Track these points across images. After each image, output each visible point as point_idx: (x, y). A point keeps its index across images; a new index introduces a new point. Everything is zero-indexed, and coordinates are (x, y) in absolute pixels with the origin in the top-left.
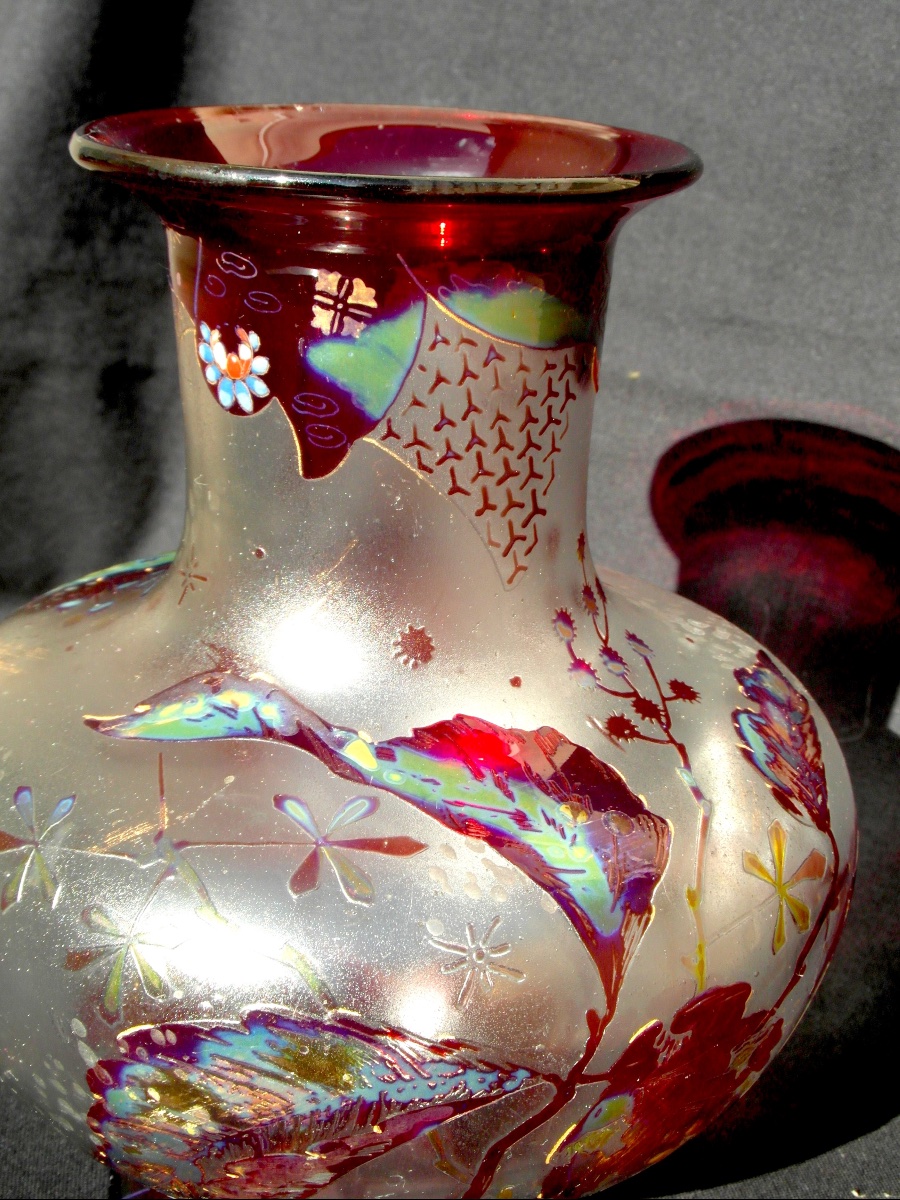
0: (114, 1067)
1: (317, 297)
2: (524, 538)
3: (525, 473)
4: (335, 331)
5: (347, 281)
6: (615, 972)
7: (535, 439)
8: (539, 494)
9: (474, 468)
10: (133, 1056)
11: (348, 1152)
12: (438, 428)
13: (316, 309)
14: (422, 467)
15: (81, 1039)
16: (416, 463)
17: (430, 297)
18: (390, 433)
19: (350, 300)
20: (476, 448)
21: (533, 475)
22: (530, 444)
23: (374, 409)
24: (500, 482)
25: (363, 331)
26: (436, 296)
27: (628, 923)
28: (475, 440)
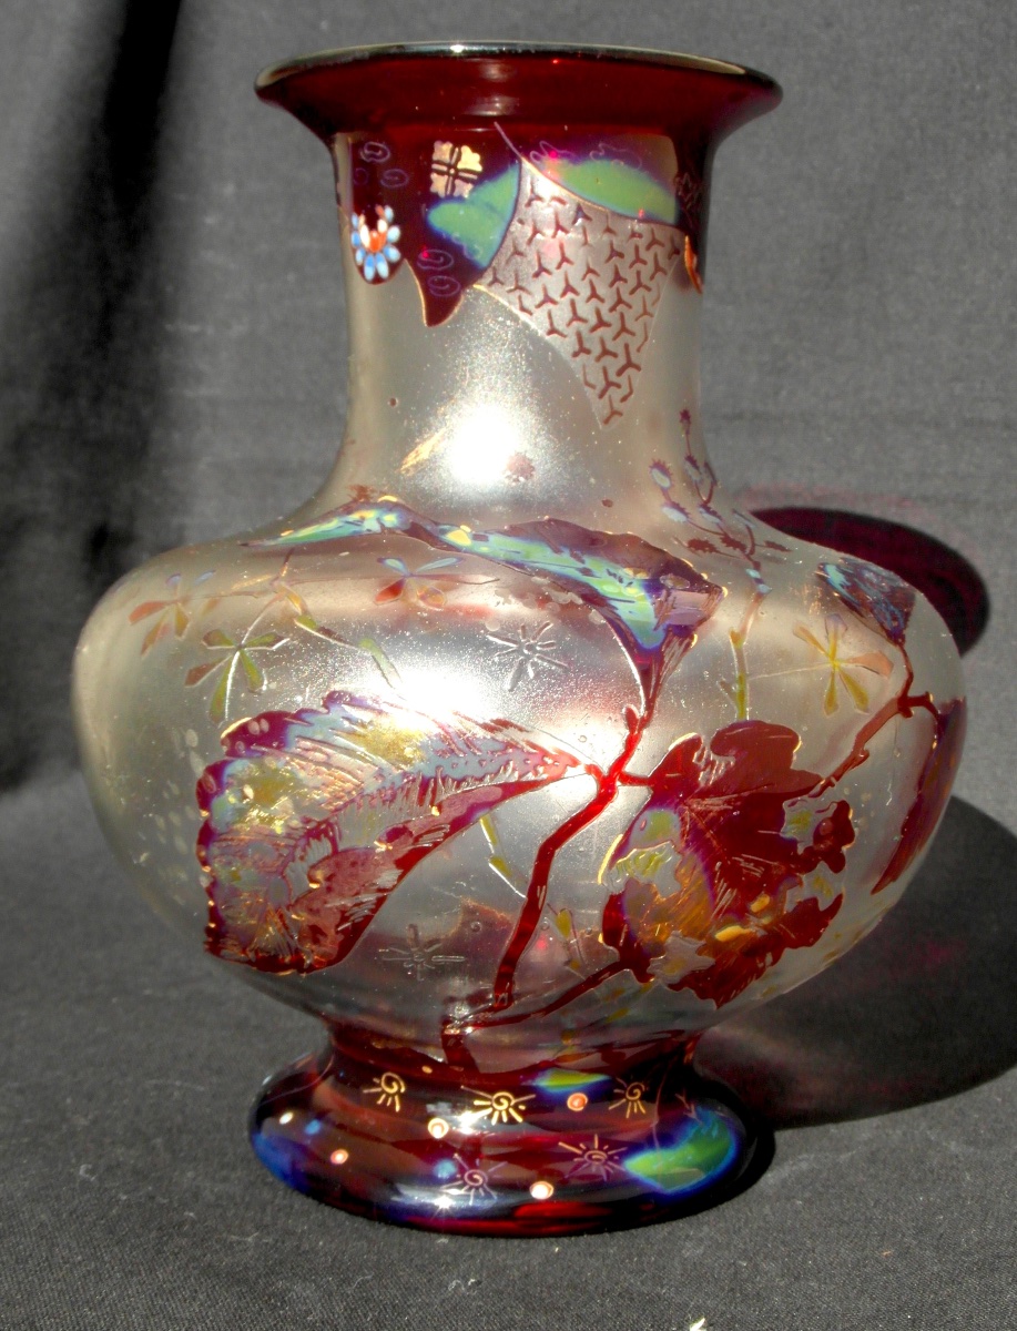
0: (216, 770)
1: (435, 166)
2: (618, 386)
3: (616, 326)
4: (448, 193)
5: (457, 149)
6: (654, 679)
7: (625, 297)
8: (633, 349)
9: (568, 315)
10: (233, 753)
11: (411, 840)
12: (537, 275)
13: (434, 176)
14: (523, 309)
15: (193, 748)
16: (518, 306)
17: (524, 160)
18: (495, 280)
19: (460, 166)
20: (570, 295)
21: (624, 329)
22: (620, 301)
23: (481, 257)
24: (594, 329)
25: (472, 192)
26: (529, 160)
27: (670, 642)
28: (569, 289)
